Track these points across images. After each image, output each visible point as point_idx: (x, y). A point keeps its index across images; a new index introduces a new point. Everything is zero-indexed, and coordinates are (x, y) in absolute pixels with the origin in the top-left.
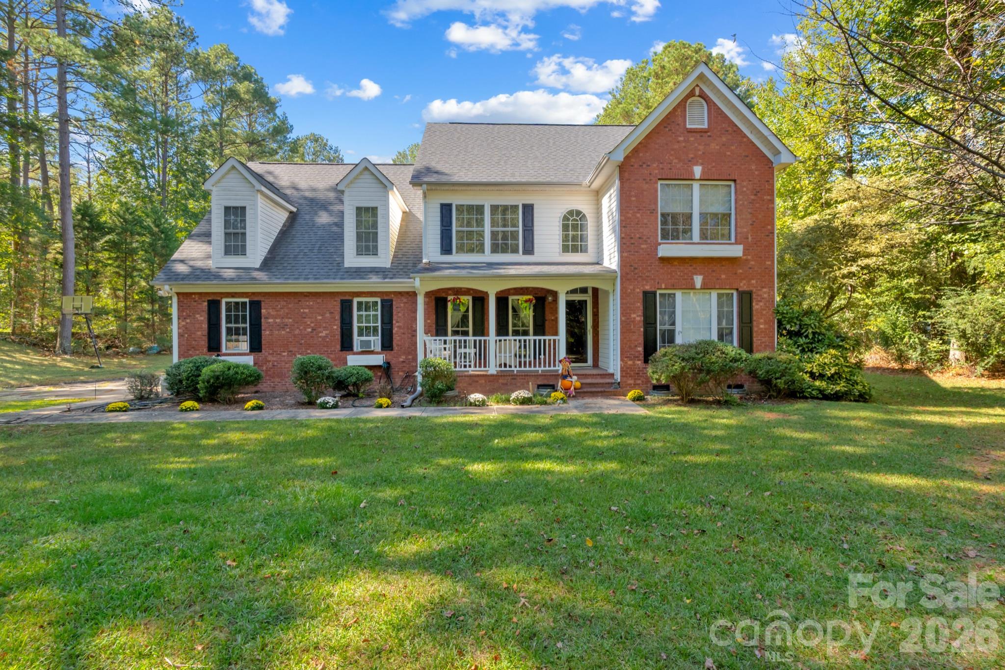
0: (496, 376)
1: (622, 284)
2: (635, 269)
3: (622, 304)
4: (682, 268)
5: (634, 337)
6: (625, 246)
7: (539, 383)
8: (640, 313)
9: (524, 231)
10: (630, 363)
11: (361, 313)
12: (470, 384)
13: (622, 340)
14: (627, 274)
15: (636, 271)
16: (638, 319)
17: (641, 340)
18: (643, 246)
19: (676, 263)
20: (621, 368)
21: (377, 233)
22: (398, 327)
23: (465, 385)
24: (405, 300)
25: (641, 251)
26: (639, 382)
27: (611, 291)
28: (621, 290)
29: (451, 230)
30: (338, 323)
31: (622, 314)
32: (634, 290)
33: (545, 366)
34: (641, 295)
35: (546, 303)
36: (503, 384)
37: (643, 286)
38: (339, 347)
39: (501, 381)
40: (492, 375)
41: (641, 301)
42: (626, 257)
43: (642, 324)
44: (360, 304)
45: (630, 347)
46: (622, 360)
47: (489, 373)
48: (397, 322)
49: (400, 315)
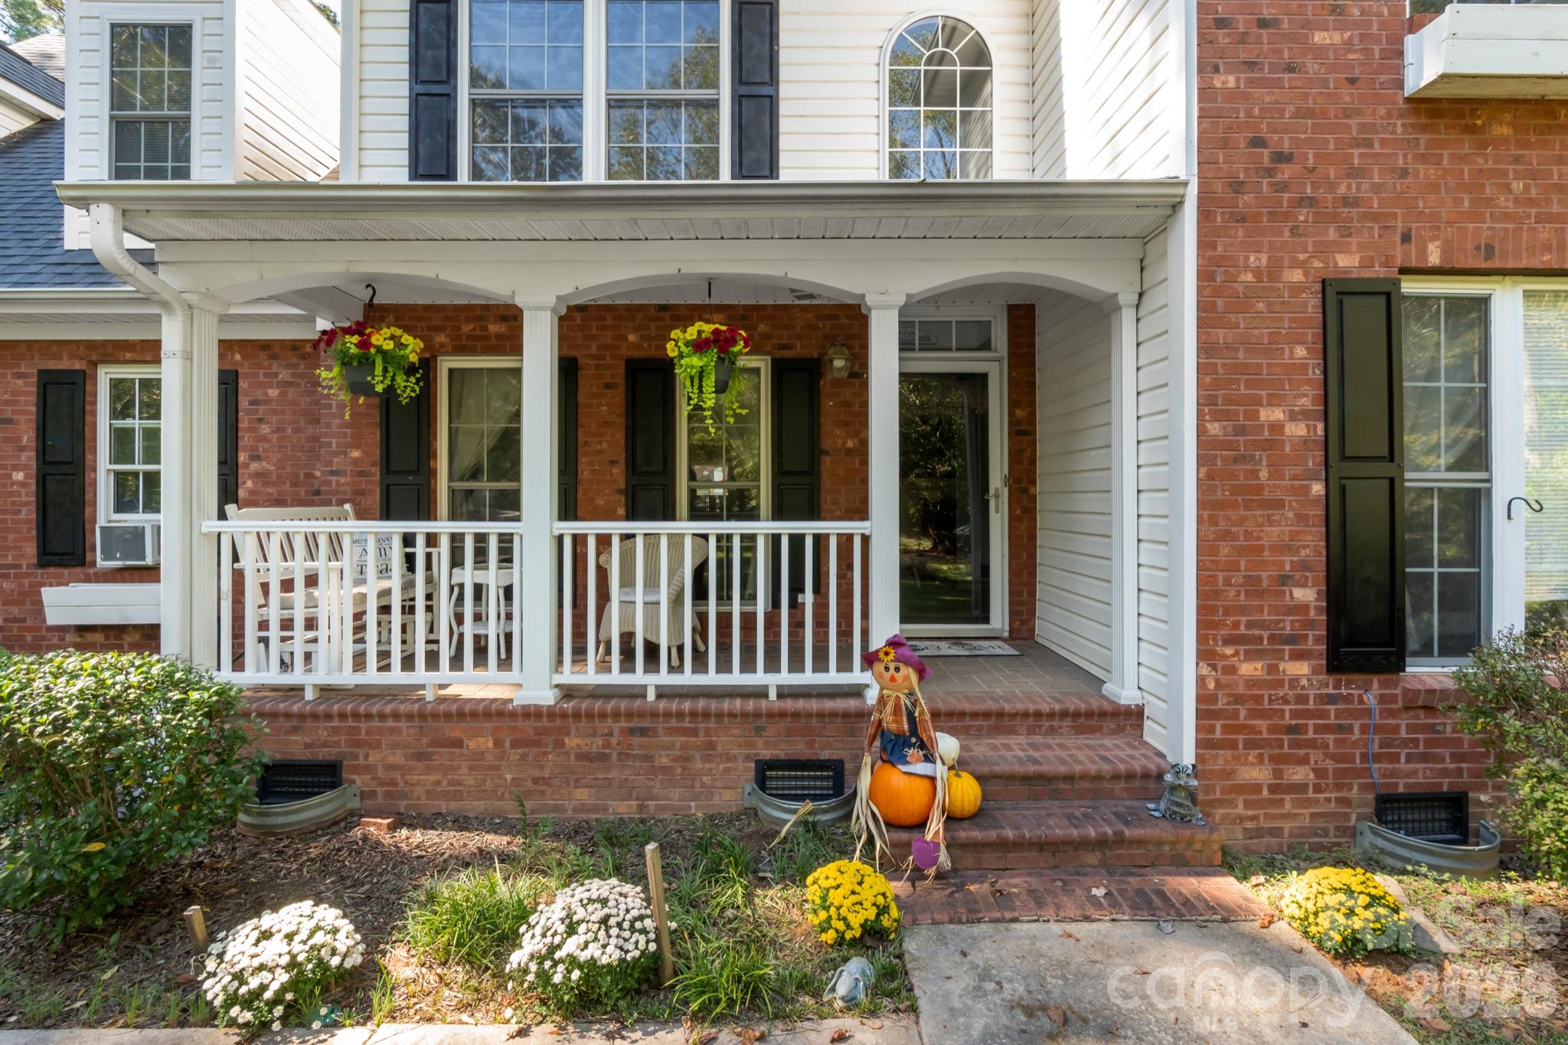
0: (551, 713)
1: (1204, 244)
2: (1280, 158)
3: (1205, 348)
4: (1534, 155)
5: (1272, 534)
6: (1222, 37)
7: (767, 754)
8: (1307, 399)
9: (738, 99)
10: (1250, 669)
11: (127, 423)
12: (420, 756)
13: (1205, 547)
14: (1237, 187)
15: (1286, 172)
16: (1297, 430)
17: (1312, 546)
18: (1319, 37)
19: (1502, 130)
20: (1204, 698)
21: (187, 120)
22: (257, 475)
23: (397, 758)
24: (284, 375)
25: (1312, 66)
26: (1300, 774)
27: (1127, 298)
28: (1204, 276)
29: (451, 97)
30: (29, 457)
31: (1207, 403)
32: (1273, 271)
33: (796, 665)
34: (1312, 303)
35: (825, 384)
36: (584, 757)
37: (1324, 250)
38: (31, 549)
39: (572, 742)
40: (532, 713)
41: (1312, 333)
42: (1232, 95)
43: (1314, 460)
44: (119, 388)
45: (1252, 582)
46: (1205, 654)
47: (522, 698)
48: (255, 458)
49: (265, 429)
